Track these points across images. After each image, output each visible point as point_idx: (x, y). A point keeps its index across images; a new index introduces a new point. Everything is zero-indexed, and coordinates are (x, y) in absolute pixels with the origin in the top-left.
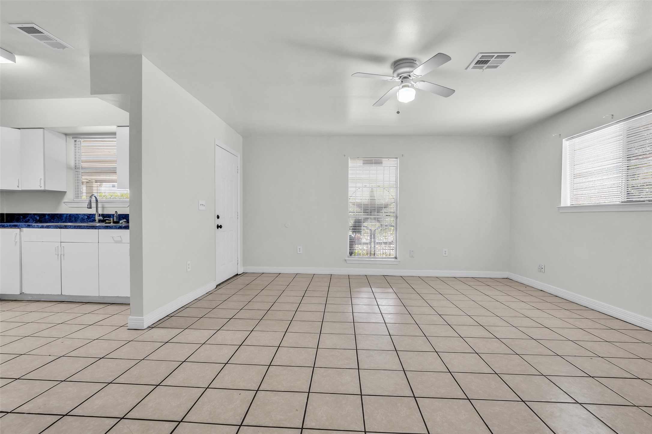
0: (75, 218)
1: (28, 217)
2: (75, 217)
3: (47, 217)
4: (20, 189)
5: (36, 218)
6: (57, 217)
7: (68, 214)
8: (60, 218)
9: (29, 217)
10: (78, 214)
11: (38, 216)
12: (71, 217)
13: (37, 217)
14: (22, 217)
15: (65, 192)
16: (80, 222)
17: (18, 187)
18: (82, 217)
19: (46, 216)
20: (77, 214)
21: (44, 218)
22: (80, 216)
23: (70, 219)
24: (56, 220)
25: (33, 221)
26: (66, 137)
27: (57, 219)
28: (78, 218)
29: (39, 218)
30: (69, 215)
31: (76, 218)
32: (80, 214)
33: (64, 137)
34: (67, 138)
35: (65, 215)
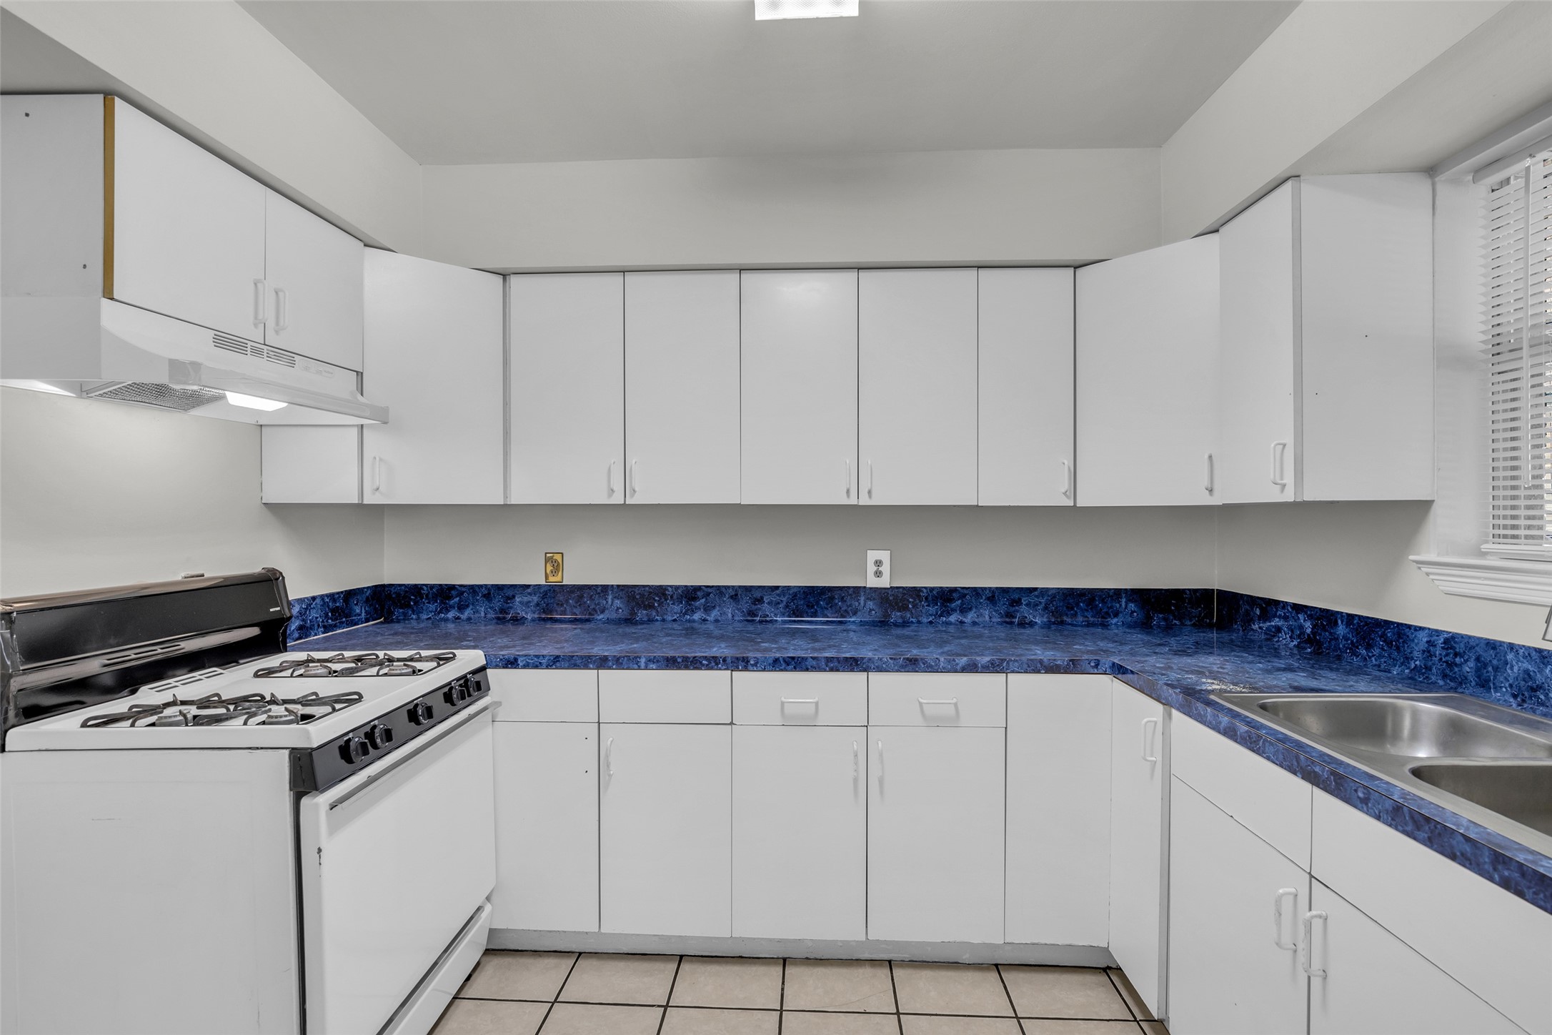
0: (1481, 664)
1: (1275, 616)
2: (1478, 659)
3: (1341, 629)
4: (1216, 500)
5: (1301, 627)
6: (1383, 636)
7: (1438, 633)
8: (1398, 648)
9: (1280, 617)
10: (1501, 643)
11: (1310, 617)
12: (1456, 655)
13: (1305, 620)
14: (1258, 612)
15: (1422, 507)
16: (1515, 696)
17: (1211, 491)
18: (1526, 665)
19: (1336, 624)
20: (1492, 645)
21: (1331, 633)
22: (1510, 656)
23: (1451, 665)
24: (1381, 656)
25: (1291, 637)
26: (1434, 185)
27: (1383, 649)
28: (1496, 669)
29: (1314, 627)
30: (1446, 641)
31: (1485, 665)
32: (1511, 647)
33: (1421, 187)
34: (1439, 187)
35: (1423, 637)
